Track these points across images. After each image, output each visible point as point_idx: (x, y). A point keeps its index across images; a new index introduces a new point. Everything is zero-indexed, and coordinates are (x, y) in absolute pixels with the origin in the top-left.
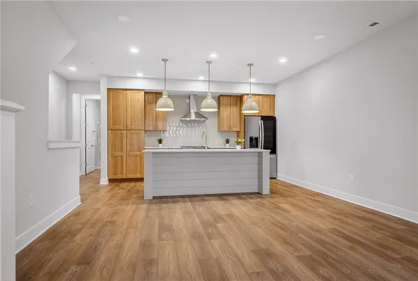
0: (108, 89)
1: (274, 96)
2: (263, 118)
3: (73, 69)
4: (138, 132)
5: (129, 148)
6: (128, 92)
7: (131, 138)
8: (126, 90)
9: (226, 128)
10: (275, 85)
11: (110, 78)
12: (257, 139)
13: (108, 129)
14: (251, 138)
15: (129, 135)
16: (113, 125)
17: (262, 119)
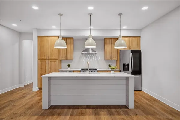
0: (38, 37)
1: (140, 37)
2: (133, 51)
3: (14, 25)
4: (55, 61)
5: (49, 70)
6: (49, 38)
7: (51, 64)
8: (48, 36)
9: (108, 58)
10: (141, 30)
11: (38, 30)
12: (128, 65)
13: (38, 60)
14: (124, 65)
15: (50, 63)
16: (41, 57)
17: (131, 52)
